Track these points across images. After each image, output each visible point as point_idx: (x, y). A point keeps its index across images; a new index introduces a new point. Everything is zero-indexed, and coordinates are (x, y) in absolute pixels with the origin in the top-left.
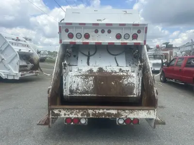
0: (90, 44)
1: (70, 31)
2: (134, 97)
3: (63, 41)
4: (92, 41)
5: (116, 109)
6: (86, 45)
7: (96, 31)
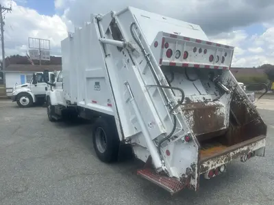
0: (189, 66)
1: (171, 46)
2: (224, 130)
3: (163, 61)
4: (191, 63)
5: (245, 146)
6: (185, 67)
7: (195, 50)
